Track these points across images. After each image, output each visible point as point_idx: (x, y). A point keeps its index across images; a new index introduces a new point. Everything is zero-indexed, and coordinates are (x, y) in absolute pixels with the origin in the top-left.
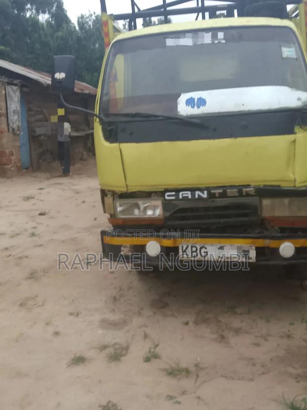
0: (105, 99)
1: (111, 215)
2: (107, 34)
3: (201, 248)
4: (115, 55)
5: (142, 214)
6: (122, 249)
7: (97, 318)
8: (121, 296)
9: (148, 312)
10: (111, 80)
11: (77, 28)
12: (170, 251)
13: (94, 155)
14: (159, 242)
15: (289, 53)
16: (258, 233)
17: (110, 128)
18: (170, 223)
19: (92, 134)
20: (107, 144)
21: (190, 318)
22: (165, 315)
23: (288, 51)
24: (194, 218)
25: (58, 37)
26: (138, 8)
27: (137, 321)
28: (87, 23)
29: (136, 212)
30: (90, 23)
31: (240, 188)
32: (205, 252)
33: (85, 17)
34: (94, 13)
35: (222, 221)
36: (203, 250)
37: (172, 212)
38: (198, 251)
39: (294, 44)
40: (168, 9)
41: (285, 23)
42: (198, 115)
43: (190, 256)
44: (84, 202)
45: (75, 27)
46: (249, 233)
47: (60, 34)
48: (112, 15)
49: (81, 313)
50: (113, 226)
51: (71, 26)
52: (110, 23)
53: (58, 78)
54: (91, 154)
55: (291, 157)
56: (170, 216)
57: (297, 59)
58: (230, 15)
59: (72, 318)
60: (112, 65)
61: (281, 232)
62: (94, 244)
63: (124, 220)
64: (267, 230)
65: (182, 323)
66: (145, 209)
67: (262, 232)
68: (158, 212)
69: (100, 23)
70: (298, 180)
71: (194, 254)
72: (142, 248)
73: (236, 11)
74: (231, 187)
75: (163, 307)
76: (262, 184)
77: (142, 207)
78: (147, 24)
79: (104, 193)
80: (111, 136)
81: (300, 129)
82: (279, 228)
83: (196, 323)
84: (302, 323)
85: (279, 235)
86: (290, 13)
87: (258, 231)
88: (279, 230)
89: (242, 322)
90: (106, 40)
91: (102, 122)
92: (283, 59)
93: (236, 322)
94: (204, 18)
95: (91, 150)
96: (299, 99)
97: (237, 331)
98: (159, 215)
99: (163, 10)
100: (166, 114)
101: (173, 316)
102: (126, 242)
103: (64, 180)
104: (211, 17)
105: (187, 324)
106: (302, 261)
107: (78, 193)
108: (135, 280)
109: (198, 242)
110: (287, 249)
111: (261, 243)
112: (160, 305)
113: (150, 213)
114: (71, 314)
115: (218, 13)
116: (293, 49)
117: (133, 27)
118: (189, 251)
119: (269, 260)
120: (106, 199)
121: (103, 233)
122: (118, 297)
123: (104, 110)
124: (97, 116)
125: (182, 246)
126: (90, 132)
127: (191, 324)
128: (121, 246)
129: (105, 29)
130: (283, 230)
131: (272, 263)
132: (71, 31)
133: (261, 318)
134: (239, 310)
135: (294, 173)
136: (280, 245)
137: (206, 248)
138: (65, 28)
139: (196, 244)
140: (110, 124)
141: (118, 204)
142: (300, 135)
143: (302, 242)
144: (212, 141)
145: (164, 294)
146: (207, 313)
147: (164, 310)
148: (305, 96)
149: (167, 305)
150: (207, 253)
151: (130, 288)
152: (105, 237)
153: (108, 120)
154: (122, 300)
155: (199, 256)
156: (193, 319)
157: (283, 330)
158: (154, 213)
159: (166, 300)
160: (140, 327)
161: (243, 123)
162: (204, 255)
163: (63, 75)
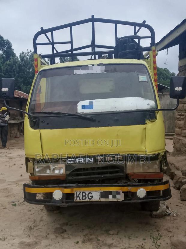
0: (32, 103)
1: (31, 174)
2: (37, 66)
3: (89, 194)
4: (40, 79)
5: (51, 172)
6: (37, 195)
7: (17, 241)
8: (34, 226)
9: (52, 236)
10: (37, 92)
11: (19, 59)
12: (68, 197)
13: (24, 134)
14: (62, 191)
15: (143, 79)
16: (124, 183)
17: (35, 120)
18: (70, 178)
19: (23, 122)
20: (32, 130)
21: (80, 239)
22: (64, 238)
23: (143, 78)
24: (85, 175)
25: (7, 64)
26: (57, 51)
27: (44, 242)
28: (26, 57)
29: (48, 171)
30: (28, 57)
32: (91, 196)
33: (25, 53)
34: (31, 51)
35: (103, 176)
36: (90, 195)
37: (71, 171)
38: (87, 196)
39: (146, 74)
40: (74, 52)
41: (142, 62)
42: (90, 113)
43: (81, 199)
44: (15, 165)
45: (18, 59)
46: (119, 183)
47: (8, 62)
48: (40, 55)
49: (7, 238)
50: (32, 181)
51: (15, 58)
52: (39, 60)
53: (4, 91)
54: (22, 134)
55: (144, 138)
56: (70, 174)
57: (147, 82)
58: (110, 57)
60: (38, 84)
61: (138, 182)
62: (19, 192)
63: (40, 177)
64: (130, 181)
65: (74, 242)
66: (54, 169)
67: (127, 183)
68: (63, 171)
69: (32, 59)
70: (148, 150)
71: (84, 198)
72: (49, 196)
73: (113, 55)
75: (63, 233)
76: (126, 153)
77: (52, 168)
78: (62, 61)
79: (27, 160)
80: (35, 125)
81: (149, 122)
82: (137, 179)
83: (83, 242)
84: (151, 238)
85: (137, 184)
86: (144, 56)
87: (124, 182)
88: (138, 181)
89: (113, 240)
90: (36, 69)
91: (30, 117)
92: (139, 82)
93: (109, 240)
94: (95, 58)
95: (22, 131)
96: (148, 105)
97: (110, 246)
98: (63, 173)
99: (71, 53)
100: (70, 113)
101: (69, 238)
102: (40, 192)
103: (3, 151)
104: (99, 58)
105: (77, 243)
106: (150, 200)
107: (11, 159)
108: (44, 215)
109: (87, 190)
110: (141, 192)
111: (126, 189)
112: (60, 231)
113: (57, 172)
115: (103, 55)
116: (145, 77)
117: (53, 62)
118: (81, 195)
119: (131, 200)
120: (28, 163)
121: (25, 186)
122: (32, 227)
123: (32, 110)
124: (27, 113)
125: (77, 193)
126: (22, 121)
127: (80, 243)
128: (37, 193)
129: (36, 63)
130: (140, 181)
131: (132, 201)
132: (15, 62)
133: (125, 237)
134: (111, 232)
135: (145, 147)
136: (137, 190)
137: (92, 194)
138: (12, 59)
139: (86, 191)
140: (35, 118)
141: (36, 167)
142: (149, 125)
143: (150, 188)
144: (97, 128)
145: (64, 224)
146: (91, 235)
147: (62, 234)
148: (152, 103)
149: (66, 231)
150: (92, 197)
151: (41, 221)
152: (26, 188)
153: (34, 115)
154: (35, 228)
155: (87, 199)
156: (82, 239)
157: (139, 244)
158: (60, 172)
159: (64, 228)
160: (47, 246)
161: (116, 118)
162: (91, 198)
163: (7, 89)
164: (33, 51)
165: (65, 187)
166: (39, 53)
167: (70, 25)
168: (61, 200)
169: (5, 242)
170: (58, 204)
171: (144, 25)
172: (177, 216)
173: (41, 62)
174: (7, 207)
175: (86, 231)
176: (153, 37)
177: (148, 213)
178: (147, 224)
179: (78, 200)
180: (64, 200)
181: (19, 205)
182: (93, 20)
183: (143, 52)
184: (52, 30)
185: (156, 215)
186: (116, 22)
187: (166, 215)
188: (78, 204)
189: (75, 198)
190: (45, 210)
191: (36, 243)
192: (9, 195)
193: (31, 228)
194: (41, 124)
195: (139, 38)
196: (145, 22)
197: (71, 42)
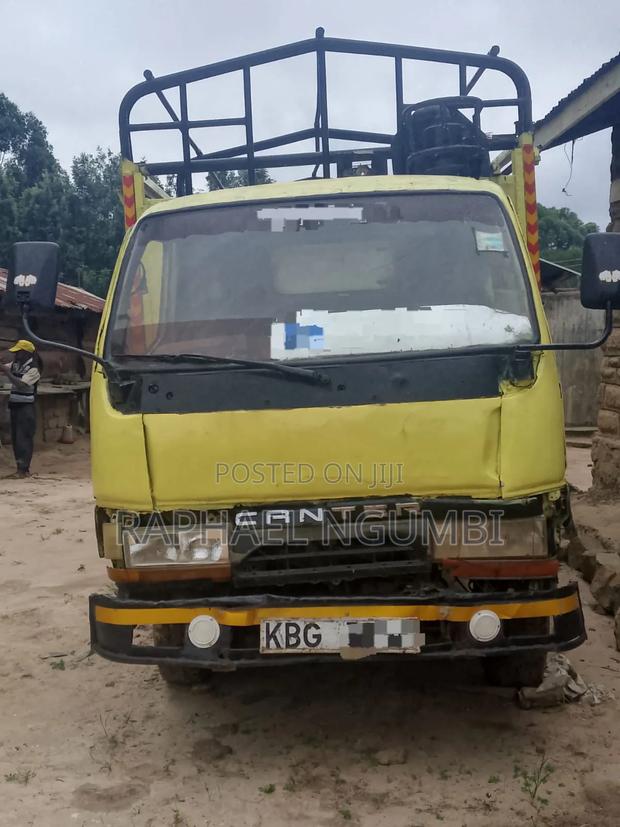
0: (117, 327)
1: (115, 562)
2: (131, 201)
3: (308, 627)
4: (144, 244)
5: (183, 557)
6: (136, 632)
7: (70, 784)
8: (126, 736)
9: (185, 769)
10: (133, 290)
11: (72, 181)
12: (240, 638)
13: (88, 432)
14: (217, 617)
15: (490, 243)
16: (427, 593)
17: (126, 383)
18: (244, 575)
19: (88, 390)
20: (117, 415)
21: (278, 778)
22: (224, 774)
23: (489, 239)
24: (294, 564)
25: (29, 196)
26: (198, 152)
27: (160, 789)
28: (93, 171)
29: (172, 554)
30: (100, 172)
31: (390, 501)
32: (314, 636)
33: (90, 160)
34: (110, 154)
35: (354, 568)
36: (312, 631)
37: (249, 551)
38: (301, 635)
39: (501, 226)
40: (257, 154)
41: (485, 185)
42: (310, 358)
43: (283, 645)
44: (59, 532)
45: (67, 178)
46: (408, 594)
47: (35, 191)
48: (143, 163)
49: (34, 775)
50: (116, 584)
51: (59, 176)
52: (139, 180)
53: (21, 285)
54: (82, 430)
55: (492, 443)
56: (244, 561)
57: (505, 254)
58: (379, 169)
59: (12, 786)
60: (138, 263)
61: (473, 591)
62: (73, 622)
63: (143, 571)
64: (445, 585)
65: (260, 789)
66: (191, 547)
67: (435, 591)
68: (220, 553)
69: (117, 178)
70: (507, 483)
71: (293, 641)
72: (176, 634)
73: (390, 162)
74: (375, 499)
75: (220, 757)
76: (434, 493)
77: (184, 542)
78: (215, 184)
79: (102, 516)
80: (126, 398)
81: (510, 387)
82: (471, 581)
83: (291, 788)
84: (515, 777)
85: (469, 595)
86: (495, 167)
87: (426, 589)
88: (472, 585)
89: (389, 781)
90: (128, 212)
91: (109, 373)
92: (478, 252)
93: (377, 784)
94: (327, 175)
95: (83, 423)
96: (509, 329)
97: (379, 802)
98: (220, 560)
99: (246, 156)
100: (243, 358)
101: (241, 774)
102: (145, 621)
103: (21, 485)
104: (340, 174)
105: (270, 790)
106: (514, 648)
107: (47, 512)
108: (160, 698)
109: (301, 615)
110: (485, 623)
111: (431, 613)
112: (214, 753)
113: (200, 555)
114: (10, 778)
115: (355, 164)
116: (498, 235)
117: (185, 189)
118: (281, 633)
119: (447, 648)
120: (106, 526)
121: (95, 601)
122: (120, 738)
123: (117, 349)
124: (98, 360)
125: (268, 625)
126: (84, 385)
127: (279, 790)
128: (135, 626)
129: (127, 192)
130: (478, 586)
131: (454, 653)
132: (59, 189)
133: (430, 771)
134: (383, 756)
135: (497, 472)
136: (471, 615)
137: (317, 627)
138: (48, 181)
139: (297, 619)
140: (126, 375)
142: (511, 398)
143: (515, 610)
144: (335, 409)
145: (224, 727)
146: (316, 765)
147: (221, 763)
148: (521, 324)
149: (230, 751)
150: (318, 637)
151: (149, 717)
152: (99, 609)
153: (121, 367)
154: (130, 743)
155: (303, 644)
156: (285, 780)
157: (475, 794)
158: (210, 556)
159: (227, 741)
160: (167, 802)
161: (398, 375)
162: (314, 641)
163: (31, 280)
164: (117, 151)
165: (229, 606)
166: (137, 159)
167: (244, 64)
168: (216, 650)
169: (30, 789)
170: (206, 663)
171: (492, 61)
172: (603, 701)
173: (146, 186)
174: (35, 671)
175: (300, 753)
176: (523, 102)
177: (508, 692)
178: (504, 727)
179: (273, 649)
180: (226, 650)
181: (75, 667)
182: (321, 45)
183: (490, 152)
184: (181, 80)
185: (532, 700)
186: (399, 53)
187: (569, 700)
188: (272, 662)
189: (263, 643)
190: (162, 682)
191: (132, 792)
192: (40, 634)
193: (114, 741)
194: (146, 397)
195: (478, 105)
196: (495, 49)
197: (247, 121)
